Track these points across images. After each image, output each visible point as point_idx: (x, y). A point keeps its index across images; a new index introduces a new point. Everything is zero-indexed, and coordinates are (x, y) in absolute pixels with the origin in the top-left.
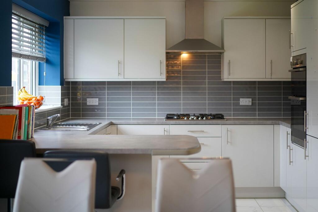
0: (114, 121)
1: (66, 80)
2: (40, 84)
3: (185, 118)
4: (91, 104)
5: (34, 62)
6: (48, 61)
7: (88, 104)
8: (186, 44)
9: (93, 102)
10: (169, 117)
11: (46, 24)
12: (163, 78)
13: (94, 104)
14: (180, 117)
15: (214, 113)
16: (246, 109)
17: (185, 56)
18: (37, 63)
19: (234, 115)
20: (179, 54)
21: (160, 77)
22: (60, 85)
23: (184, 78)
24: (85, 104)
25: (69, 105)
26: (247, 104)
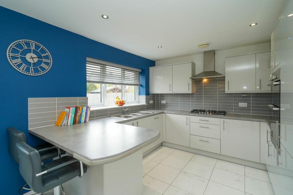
1: (150, 93)
2: (139, 95)
3: (202, 113)
5: (136, 86)
6: (141, 85)
7: (162, 103)
8: (206, 74)
9: (163, 102)
10: (193, 112)
11: (140, 71)
12: (190, 92)
13: (164, 103)
15: (221, 110)
16: (243, 109)
17: (205, 80)
18: (138, 87)
19: (235, 112)
20: (202, 79)
21: (189, 91)
22: (146, 95)
23: (205, 92)
24: (161, 103)
25: (154, 103)
26: (244, 106)
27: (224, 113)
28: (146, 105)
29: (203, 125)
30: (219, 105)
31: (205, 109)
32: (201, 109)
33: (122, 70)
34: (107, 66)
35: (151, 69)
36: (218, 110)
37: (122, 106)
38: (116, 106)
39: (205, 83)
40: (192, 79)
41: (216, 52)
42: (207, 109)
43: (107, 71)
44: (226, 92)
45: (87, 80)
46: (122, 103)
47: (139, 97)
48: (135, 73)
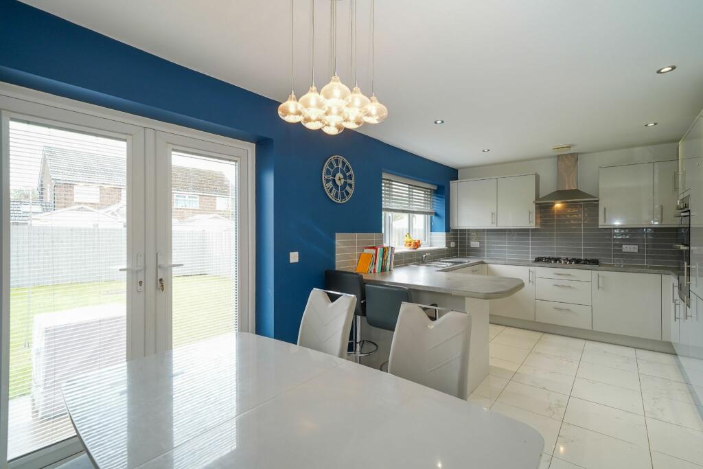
0: (485, 261)
1: (452, 228)
2: (431, 231)
4: (474, 246)
5: (426, 216)
6: (436, 214)
7: (472, 246)
8: (560, 195)
9: (475, 244)
10: (538, 260)
11: (435, 188)
12: (532, 226)
13: (476, 246)
14: (549, 260)
15: (589, 258)
16: (629, 255)
17: (558, 206)
18: (429, 216)
20: (553, 204)
21: (530, 225)
22: (446, 232)
23: (557, 226)
24: (469, 246)
25: (456, 246)
26: (632, 250)
27: (595, 262)
28: (447, 250)
29: (560, 283)
30: (584, 250)
31: (559, 256)
32: (551, 256)
33: (409, 188)
34: (393, 183)
35: (453, 184)
36: (582, 258)
37: (416, 249)
38: (406, 249)
39: (558, 211)
40: (536, 204)
41: (579, 156)
42: (563, 257)
43: (393, 190)
44: (599, 227)
45: (383, 207)
46: (417, 244)
47: (431, 235)
48: (425, 192)
